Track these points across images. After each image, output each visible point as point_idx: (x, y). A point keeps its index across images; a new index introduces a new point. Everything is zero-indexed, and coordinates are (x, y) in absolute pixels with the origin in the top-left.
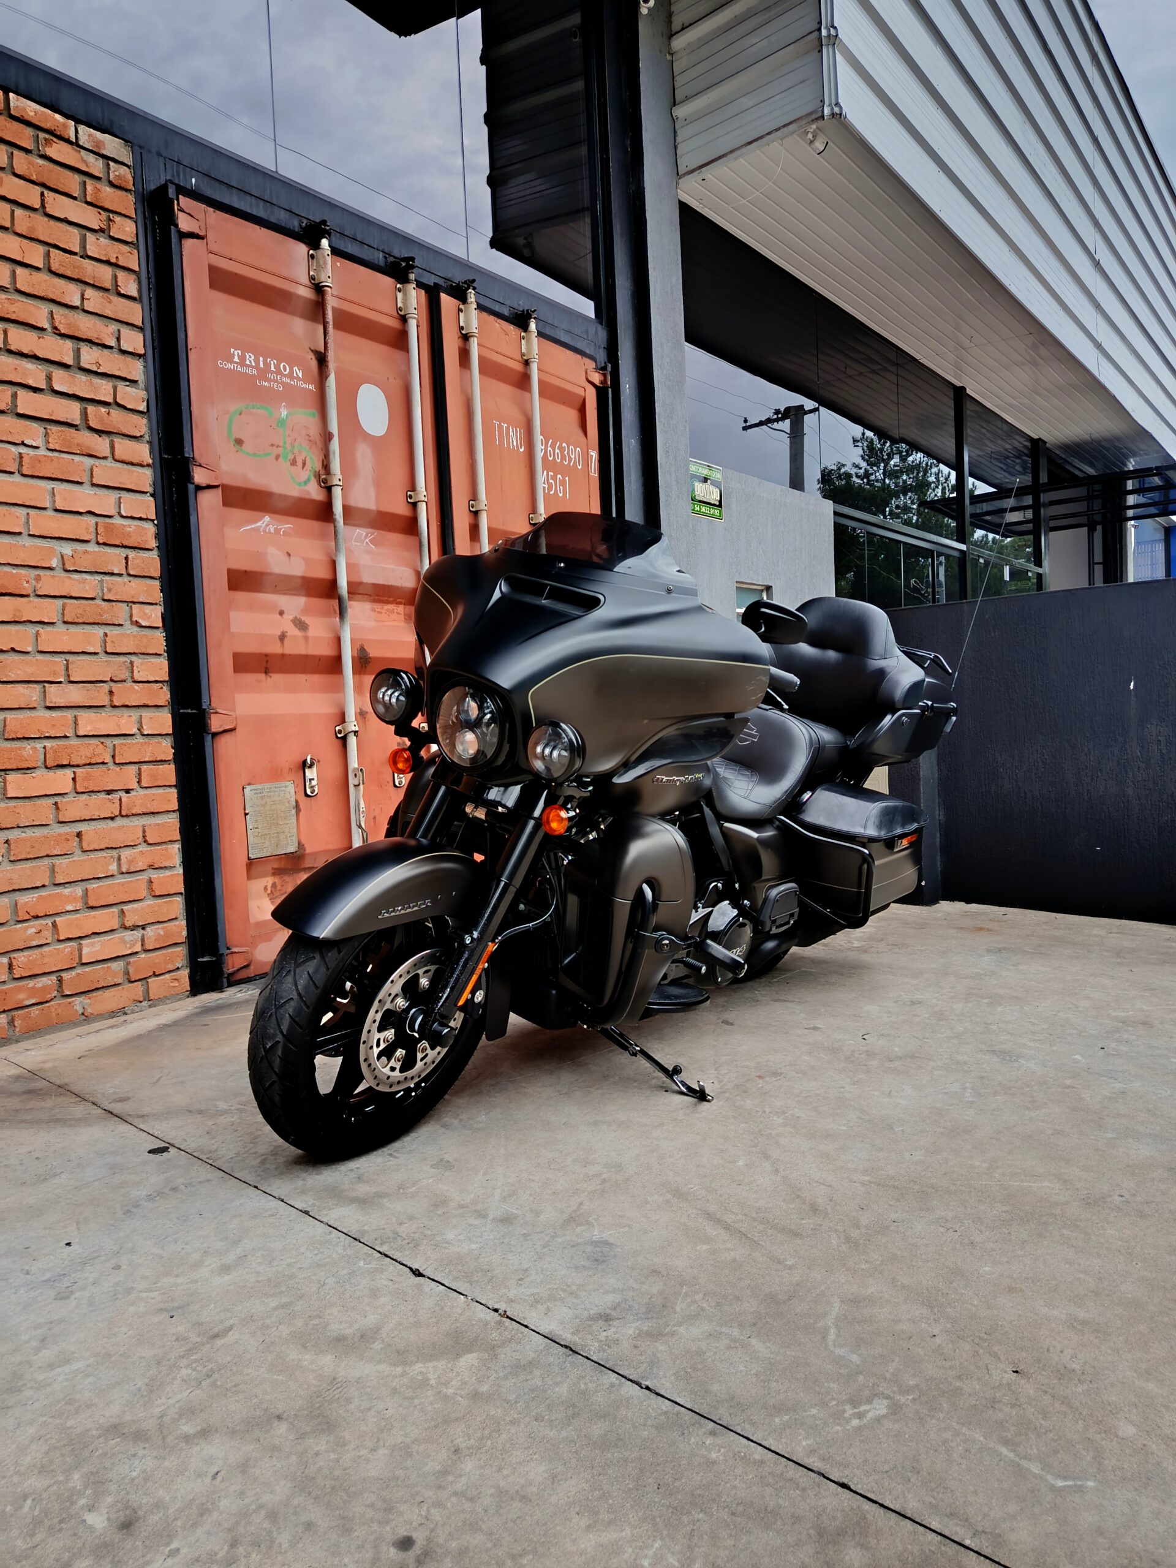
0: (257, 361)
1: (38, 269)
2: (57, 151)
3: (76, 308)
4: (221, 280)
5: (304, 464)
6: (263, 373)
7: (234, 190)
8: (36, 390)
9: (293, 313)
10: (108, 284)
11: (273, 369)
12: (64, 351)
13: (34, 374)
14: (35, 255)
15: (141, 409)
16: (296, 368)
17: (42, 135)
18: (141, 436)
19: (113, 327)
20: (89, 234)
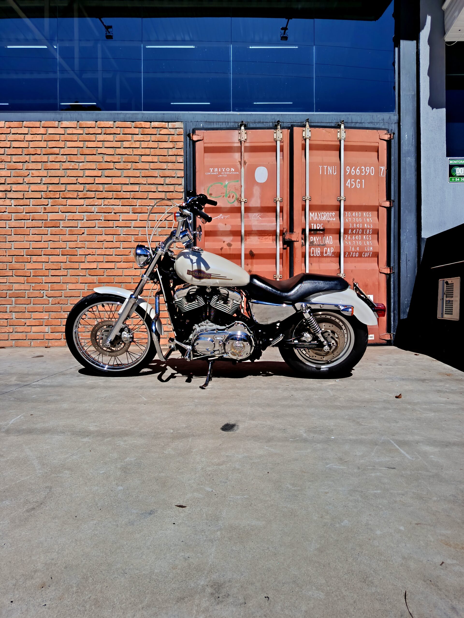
0: (218, 170)
1: (157, 162)
2: (164, 131)
3: (166, 169)
4: (207, 150)
5: (233, 197)
6: (220, 173)
7: (215, 123)
8: (154, 192)
9: (234, 152)
10: (174, 161)
11: (224, 171)
12: (161, 181)
13: (153, 188)
14: (155, 159)
15: (182, 191)
16: (232, 169)
17: (159, 129)
18: (182, 198)
19: (175, 171)
20: (170, 149)
